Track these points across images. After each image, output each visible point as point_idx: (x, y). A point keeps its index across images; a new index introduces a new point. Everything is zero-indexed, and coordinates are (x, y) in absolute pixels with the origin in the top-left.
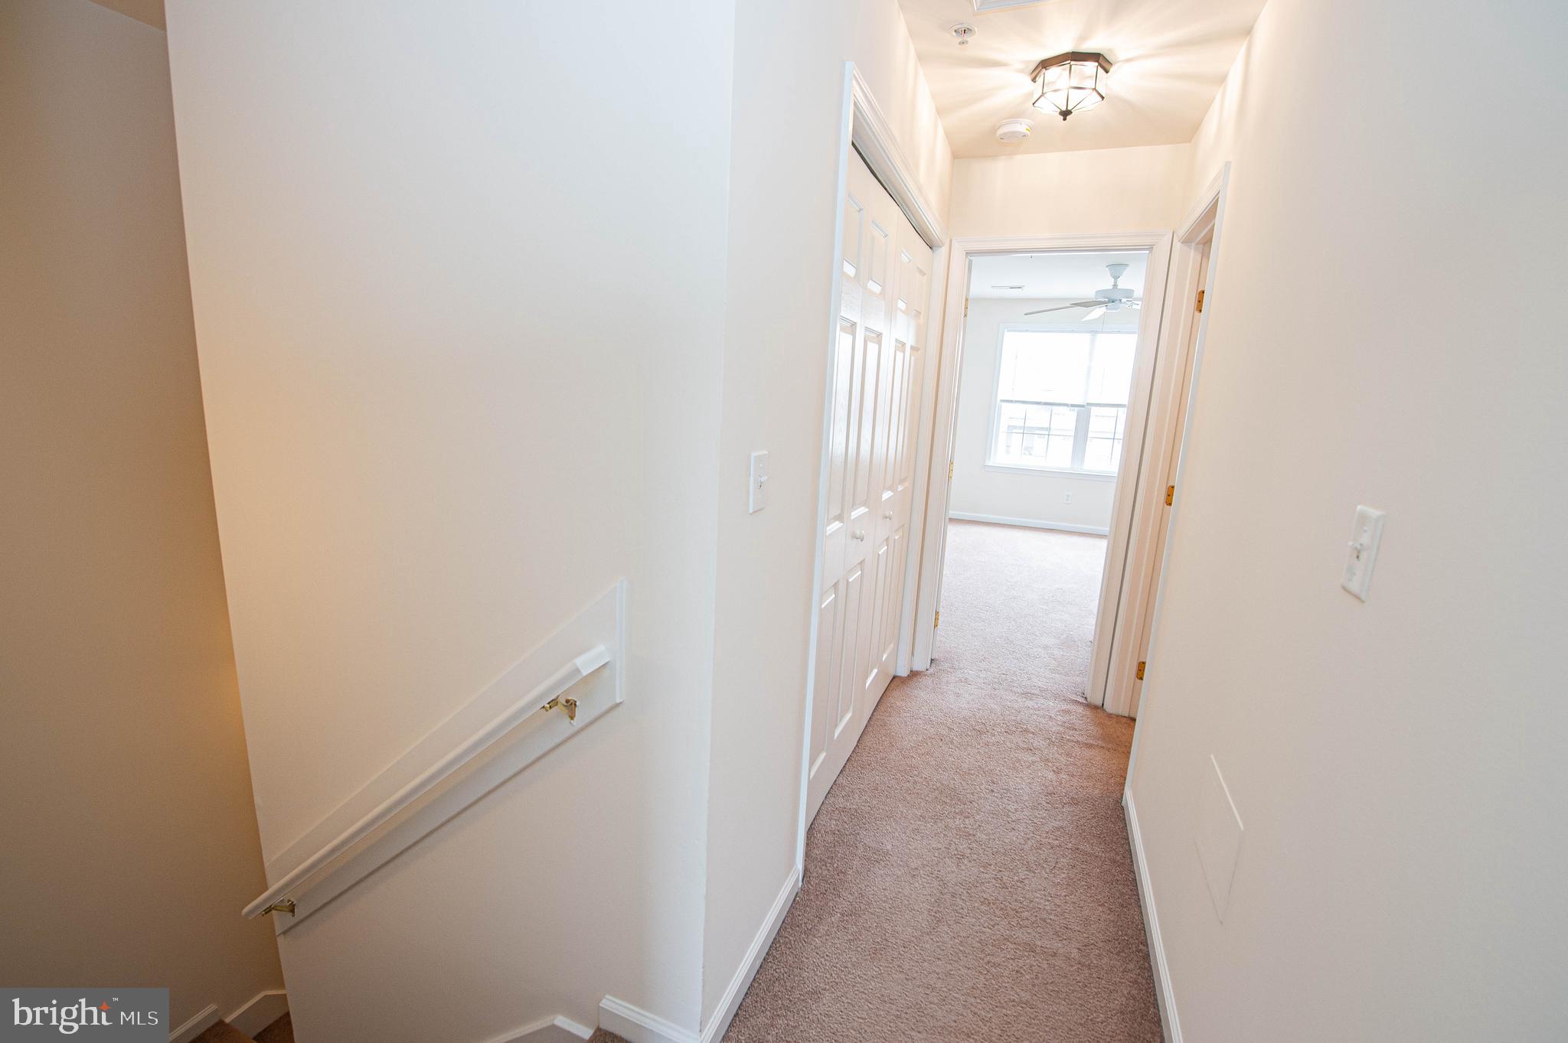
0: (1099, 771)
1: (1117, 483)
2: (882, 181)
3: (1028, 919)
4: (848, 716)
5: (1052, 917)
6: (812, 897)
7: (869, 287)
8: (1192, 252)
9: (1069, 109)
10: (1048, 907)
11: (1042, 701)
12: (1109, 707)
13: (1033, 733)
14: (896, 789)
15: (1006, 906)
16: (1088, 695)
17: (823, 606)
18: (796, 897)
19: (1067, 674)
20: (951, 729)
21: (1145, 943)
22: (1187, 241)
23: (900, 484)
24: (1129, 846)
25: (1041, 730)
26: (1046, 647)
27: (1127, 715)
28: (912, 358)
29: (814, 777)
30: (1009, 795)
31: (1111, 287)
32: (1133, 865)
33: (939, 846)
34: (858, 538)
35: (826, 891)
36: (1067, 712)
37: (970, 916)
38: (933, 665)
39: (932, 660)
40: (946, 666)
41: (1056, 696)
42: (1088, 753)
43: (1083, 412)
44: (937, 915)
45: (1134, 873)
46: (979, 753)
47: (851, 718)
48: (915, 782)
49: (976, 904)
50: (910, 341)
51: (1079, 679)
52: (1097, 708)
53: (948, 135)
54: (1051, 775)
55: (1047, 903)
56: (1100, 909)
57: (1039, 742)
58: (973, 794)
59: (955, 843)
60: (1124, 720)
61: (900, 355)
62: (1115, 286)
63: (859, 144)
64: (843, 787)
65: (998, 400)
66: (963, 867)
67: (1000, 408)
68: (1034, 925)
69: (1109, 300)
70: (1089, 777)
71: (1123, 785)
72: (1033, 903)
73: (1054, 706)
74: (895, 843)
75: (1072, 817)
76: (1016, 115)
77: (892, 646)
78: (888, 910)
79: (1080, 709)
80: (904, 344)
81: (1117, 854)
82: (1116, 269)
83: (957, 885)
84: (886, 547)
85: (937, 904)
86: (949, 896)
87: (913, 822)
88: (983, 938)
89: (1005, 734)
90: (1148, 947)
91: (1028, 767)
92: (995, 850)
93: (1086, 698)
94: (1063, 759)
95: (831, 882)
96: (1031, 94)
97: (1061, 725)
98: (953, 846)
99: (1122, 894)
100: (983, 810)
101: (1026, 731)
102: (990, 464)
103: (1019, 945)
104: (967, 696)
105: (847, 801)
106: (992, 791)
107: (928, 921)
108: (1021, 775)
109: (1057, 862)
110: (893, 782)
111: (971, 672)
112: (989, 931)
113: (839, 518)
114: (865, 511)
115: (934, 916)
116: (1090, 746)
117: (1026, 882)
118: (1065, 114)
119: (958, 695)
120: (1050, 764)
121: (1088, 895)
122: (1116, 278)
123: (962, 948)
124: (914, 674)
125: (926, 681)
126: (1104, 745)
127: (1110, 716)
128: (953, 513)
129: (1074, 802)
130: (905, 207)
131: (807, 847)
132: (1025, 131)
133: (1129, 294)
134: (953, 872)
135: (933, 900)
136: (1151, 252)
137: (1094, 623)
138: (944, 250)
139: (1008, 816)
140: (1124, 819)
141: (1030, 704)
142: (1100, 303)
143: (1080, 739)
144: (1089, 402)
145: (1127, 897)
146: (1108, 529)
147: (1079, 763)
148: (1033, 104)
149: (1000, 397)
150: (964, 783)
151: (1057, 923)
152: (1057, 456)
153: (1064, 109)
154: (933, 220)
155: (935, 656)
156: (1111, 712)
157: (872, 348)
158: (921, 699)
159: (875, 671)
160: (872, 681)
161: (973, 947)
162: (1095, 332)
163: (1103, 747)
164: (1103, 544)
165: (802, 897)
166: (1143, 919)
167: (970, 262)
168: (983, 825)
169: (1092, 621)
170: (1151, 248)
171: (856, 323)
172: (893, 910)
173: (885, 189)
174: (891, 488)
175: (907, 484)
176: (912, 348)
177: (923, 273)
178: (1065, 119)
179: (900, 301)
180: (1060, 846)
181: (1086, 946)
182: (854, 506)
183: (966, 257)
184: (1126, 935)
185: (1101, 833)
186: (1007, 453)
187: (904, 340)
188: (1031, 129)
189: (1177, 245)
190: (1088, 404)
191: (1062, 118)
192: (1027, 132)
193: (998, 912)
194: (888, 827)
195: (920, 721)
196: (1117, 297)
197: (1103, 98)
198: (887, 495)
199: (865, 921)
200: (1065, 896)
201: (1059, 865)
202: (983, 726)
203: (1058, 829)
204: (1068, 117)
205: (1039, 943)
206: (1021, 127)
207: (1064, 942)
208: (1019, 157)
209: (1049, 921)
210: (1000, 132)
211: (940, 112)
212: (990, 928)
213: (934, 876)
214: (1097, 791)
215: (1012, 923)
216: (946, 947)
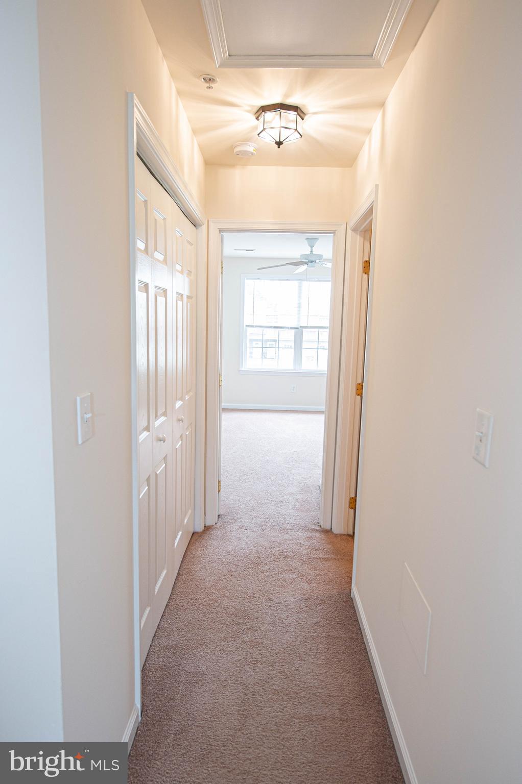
0: (335, 576)
1: (327, 377)
2: (159, 179)
3: (304, 697)
4: (164, 572)
5: (320, 691)
6: (150, 727)
7: (155, 256)
8: (358, 237)
9: (281, 140)
10: (316, 684)
11: (294, 533)
12: (336, 530)
13: (291, 558)
14: (204, 621)
15: (290, 692)
16: (322, 523)
17: (140, 497)
18: (137, 731)
19: (307, 511)
20: (237, 566)
21: (377, 692)
22: (355, 230)
23: (186, 395)
24: (359, 625)
25: (296, 554)
26: (292, 494)
27: (346, 534)
28: (188, 304)
29: (144, 626)
30: (281, 607)
31: (309, 253)
32: (363, 638)
33: (240, 658)
34: (161, 441)
35: (161, 718)
36: (310, 538)
37: (266, 707)
38: (220, 519)
39: (218, 515)
40: (229, 518)
41: (302, 528)
42: (327, 564)
43: (299, 331)
44: (244, 713)
45: (365, 644)
46: (258, 580)
47: (166, 574)
48: (217, 613)
49: (270, 696)
50: (186, 293)
51: (314, 514)
52: (328, 532)
53: (202, 149)
54: (306, 586)
55: (315, 681)
56: (348, 676)
57: (295, 563)
58: (257, 612)
59: (250, 652)
60: (345, 537)
61: (180, 303)
62: (312, 252)
63: (142, 154)
64: (165, 629)
65: (245, 326)
66: (258, 670)
67: (246, 331)
68: (310, 700)
69: (308, 261)
70: (329, 582)
71: (350, 583)
72: (307, 684)
73: (302, 535)
74: (209, 664)
75: (323, 613)
76: (246, 140)
77: (190, 511)
78: (209, 719)
79: (318, 535)
80: (182, 295)
81: (353, 633)
82: (312, 242)
83: (255, 685)
84: (181, 442)
85: (243, 704)
86: (250, 696)
87: (219, 644)
88: (277, 721)
89: (274, 562)
90: (379, 695)
91: (291, 583)
92: (277, 650)
93: (320, 526)
94: (312, 572)
95: (164, 710)
96: (256, 128)
97: (308, 549)
98: (249, 656)
99: (360, 661)
100: (265, 622)
101: (287, 557)
102: (243, 370)
103: (302, 718)
104: (245, 538)
105: (169, 639)
106: (270, 606)
107: (238, 720)
108: (287, 590)
109: (317, 649)
110: (202, 616)
111: (245, 520)
112: (281, 714)
113: (147, 429)
114: (164, 419)
115: (242, 714)
116: (327, 560)
117: (300, 669)
118: (279, 144)
119: (239, 539)
120: (304, 578)
121: (340, 667)
122: (312, 247)
123: (264, 734)
124: (207, 528)
125: (216, 533)
126: (335, 557)
127: (336, 535)
128: (224, 405)
129: (323, 602)
130: (175, 197)
131: (142, 686)
132: (253, 151)
133: (320, 257)
134: (251, 676)
135: (240, 702)
136: (334, 235)
137: (321, 473)
138: (204, 227)
139: (283, 623)
140: (354, 607)
141: (286, 536)
142: (303, 263)
143: (321, 556)
144: (301, 325)
145: (363, 662)
146: (324, 407)
147: (322, 573)
148: (258, 135)
149: (246, 322)
150: (251, 605)
151: (323, 694)
152: (285, 361)
153: (278, 140)
154: (195, 205)
155: (221, 512)
156: (337, 533)
157: (161, 300)
158: (214, 546)
159: (180, 533)
160: (179, 540)
161: (272, 730)
162: (301, 280)
163: (335, 559)
164: (322, 418)
165: (142, 729)
166: (374, 675)
167: (222, 236)
168: (267, 634)
169: (319, 472)
170: (334, 233)
171: (148, 284)
172: (212, 719)
173: (161, 185)
174: (182, 399)
175: (191, 394)
176: (188, 297)
177: (191, 244)
178: (279, 147)
179: (177, 265)
180: (318, 637)
181: (343, 706)
182: (157, 417)
183: (220, 233)
184: (366, 690)
185: (342, 620)
186: (253, 361)
187: (181, 292)
188: (256, 150)
189: (349, 232)
190: (301, 327)
191: (277, 146)
192: (254, 152)
193: (285, 698)
194: (202, 653)
195: (215, 564)
196: (312, 259)
197: (301, 136)
198: (179, 404)
199: (193, 734)
200: (326, 672)
201: (319, 651)
202: (258, 559)
203: (315, 624)
204: (281, 146)
205: (314, 713)
206: (250, 148)
207: (330, 707)
208: (249, 167)
209: (318, 694)
210: (237, 149)
211: (195, 132)
212: (281, 712)
213: (238, 682)
214: (335, 591)
215: (295, 703)
216: (253, 736)
